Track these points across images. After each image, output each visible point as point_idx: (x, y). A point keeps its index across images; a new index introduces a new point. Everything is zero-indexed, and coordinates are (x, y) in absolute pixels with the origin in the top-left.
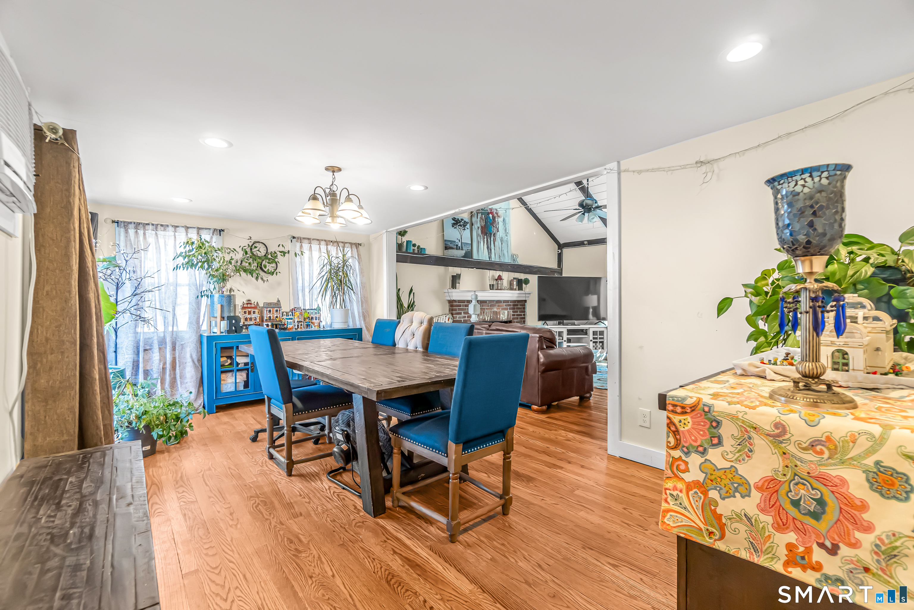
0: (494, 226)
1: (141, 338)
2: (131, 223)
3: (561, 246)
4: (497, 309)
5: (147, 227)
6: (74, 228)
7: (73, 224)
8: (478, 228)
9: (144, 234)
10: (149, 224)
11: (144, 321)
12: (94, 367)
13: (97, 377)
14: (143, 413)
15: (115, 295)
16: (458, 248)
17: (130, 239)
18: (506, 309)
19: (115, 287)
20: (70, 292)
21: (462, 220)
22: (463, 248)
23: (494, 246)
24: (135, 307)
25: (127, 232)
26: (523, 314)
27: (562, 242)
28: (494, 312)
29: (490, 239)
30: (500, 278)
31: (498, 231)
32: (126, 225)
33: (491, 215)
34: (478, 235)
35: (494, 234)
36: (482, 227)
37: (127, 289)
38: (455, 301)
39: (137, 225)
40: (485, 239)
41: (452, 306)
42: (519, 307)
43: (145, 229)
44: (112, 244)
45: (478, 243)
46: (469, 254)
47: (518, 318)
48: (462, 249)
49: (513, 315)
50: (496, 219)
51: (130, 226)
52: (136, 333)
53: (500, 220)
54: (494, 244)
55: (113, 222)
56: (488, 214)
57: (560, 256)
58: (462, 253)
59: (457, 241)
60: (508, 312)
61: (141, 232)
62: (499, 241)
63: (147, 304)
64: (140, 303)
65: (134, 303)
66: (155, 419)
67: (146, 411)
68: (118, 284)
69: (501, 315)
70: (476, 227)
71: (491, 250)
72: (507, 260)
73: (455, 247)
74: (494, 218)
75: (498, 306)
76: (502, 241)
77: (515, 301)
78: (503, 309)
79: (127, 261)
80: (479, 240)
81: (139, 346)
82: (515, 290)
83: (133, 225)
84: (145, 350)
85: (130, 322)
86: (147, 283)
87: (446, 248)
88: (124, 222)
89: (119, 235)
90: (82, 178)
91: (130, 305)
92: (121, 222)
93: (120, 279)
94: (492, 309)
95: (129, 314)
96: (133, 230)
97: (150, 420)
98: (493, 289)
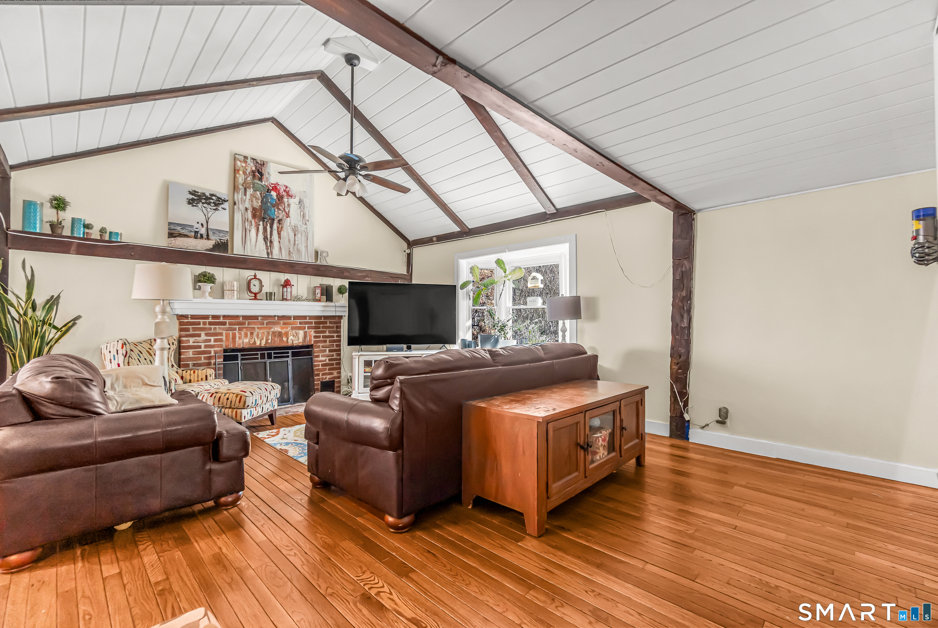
0: (279, 209)
3: (411, 244)
4: (282, 328)
8: (246, 209)
16: (197, 235)
18: (300, 328)
21: (212, 195)
22: (211, 236)
23: (280, 237)
26: (335, 335)
27: (411, 238)
28: (274, 333)
29: (271, 227)
30: (287, 284)
31: (288, 216)
33: (274, 194)
34: (244, 220)
35: (280, 221)
36: (254, 209)
38: (186, 317)
40: (261, 227)
41: (181, 324)
42: (328, 325)
45: (245, 231)
46: (222, 246)
47: (325, 341)
48: (208, 238)
49: (315, 337)
50: (285, 200)
53: (293, 202)
54: (279, 234)
56: (269, 191)
57: (409, 257)
58: (210, 244)
59: (196, 225)
60: (305, 333)
62: (290, 231)
69: (291, 338)
70: (242, 207)
71: (271, 242)
72: (307, 258)
73: (193, 234)
74: (280, 198)
75: (284, 324)
76: (295, 231)
77: (319, 317)
78: (293, 328)
80: (248, 227)
82: (319, 300)
87: (171, 235)
94: (271, 328)
98: (271, 299)
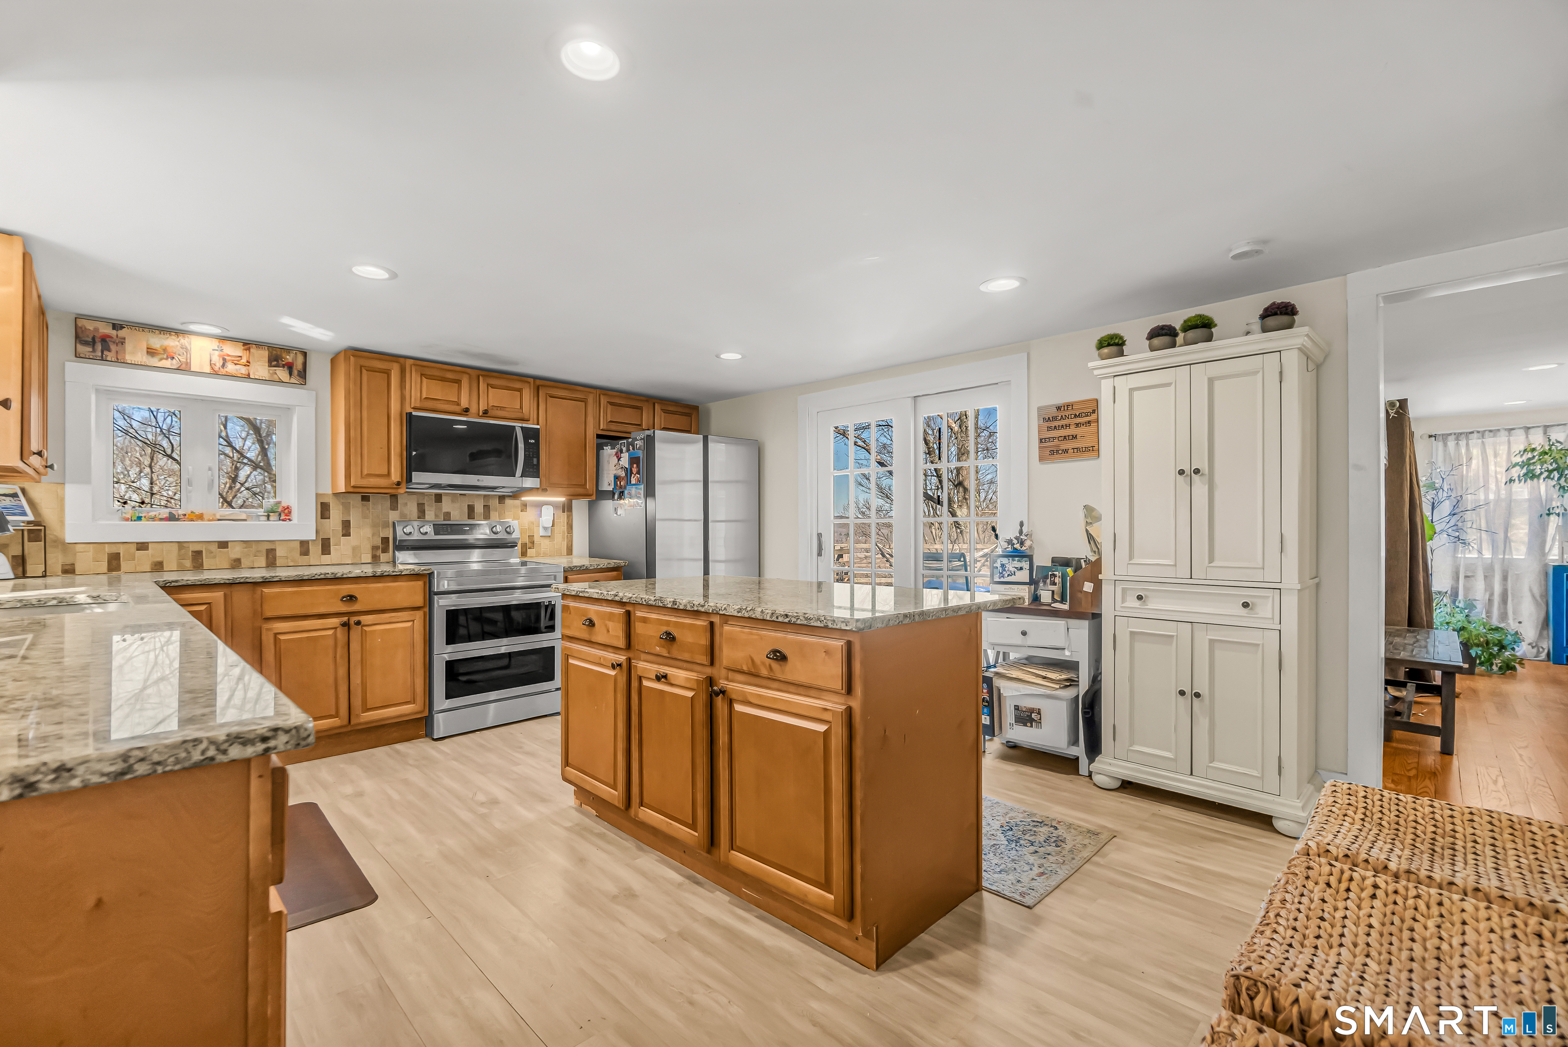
1: (1462, 563)
2: (1451, 434)
5: (1471, 436)
6: (1406, 471)
7: (1406, 468)
9: (1467, 445)
10: (1472, 433)
11: (1465, 543)
12: (1419, 573)
13: (1422, 581)
14: (1460, 628)
15: (1431, 515)
17: (1450, 453)
19: (1431, 507)
20: (1403, 517)
24: (1454, 528)
25: (1445, 445)
32: (1445, 437)
37: (1446, 508)
39: (1458, 436)
43: (1467, 439)
44: (1427, 462)
51: (1450, 438)
52: (1455, 558)
55: (1430, 436)
61: (1463, 443)
63: (1469, 524)
64: (1460, 524)
65: (1452, 523)
66: (1474, 638)
67: (1464, 627)
68: (1433, 503)
79: (1443, 479)
81: (1459, 572)
83: (1453, 437)
84: (1466, 577)
85: (1447, 544)
86: (1469, 501)
88: (1443, 435)
89: (1437, 450)
90: (1414, 447)
91: (1448, 526)
92: (1439, 435)
93: (1436, 499)
95: (1446, 536)
96: (1453, 442)
97: (1469, 638)
